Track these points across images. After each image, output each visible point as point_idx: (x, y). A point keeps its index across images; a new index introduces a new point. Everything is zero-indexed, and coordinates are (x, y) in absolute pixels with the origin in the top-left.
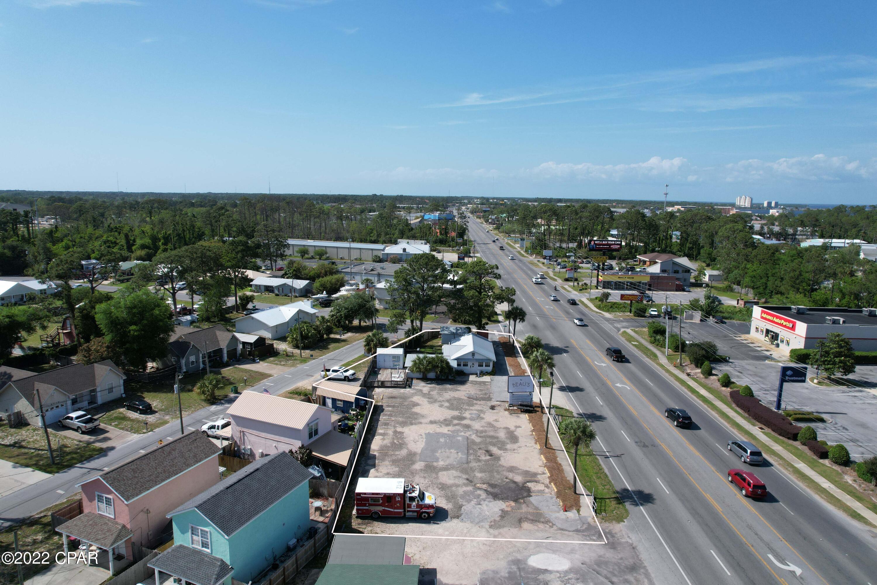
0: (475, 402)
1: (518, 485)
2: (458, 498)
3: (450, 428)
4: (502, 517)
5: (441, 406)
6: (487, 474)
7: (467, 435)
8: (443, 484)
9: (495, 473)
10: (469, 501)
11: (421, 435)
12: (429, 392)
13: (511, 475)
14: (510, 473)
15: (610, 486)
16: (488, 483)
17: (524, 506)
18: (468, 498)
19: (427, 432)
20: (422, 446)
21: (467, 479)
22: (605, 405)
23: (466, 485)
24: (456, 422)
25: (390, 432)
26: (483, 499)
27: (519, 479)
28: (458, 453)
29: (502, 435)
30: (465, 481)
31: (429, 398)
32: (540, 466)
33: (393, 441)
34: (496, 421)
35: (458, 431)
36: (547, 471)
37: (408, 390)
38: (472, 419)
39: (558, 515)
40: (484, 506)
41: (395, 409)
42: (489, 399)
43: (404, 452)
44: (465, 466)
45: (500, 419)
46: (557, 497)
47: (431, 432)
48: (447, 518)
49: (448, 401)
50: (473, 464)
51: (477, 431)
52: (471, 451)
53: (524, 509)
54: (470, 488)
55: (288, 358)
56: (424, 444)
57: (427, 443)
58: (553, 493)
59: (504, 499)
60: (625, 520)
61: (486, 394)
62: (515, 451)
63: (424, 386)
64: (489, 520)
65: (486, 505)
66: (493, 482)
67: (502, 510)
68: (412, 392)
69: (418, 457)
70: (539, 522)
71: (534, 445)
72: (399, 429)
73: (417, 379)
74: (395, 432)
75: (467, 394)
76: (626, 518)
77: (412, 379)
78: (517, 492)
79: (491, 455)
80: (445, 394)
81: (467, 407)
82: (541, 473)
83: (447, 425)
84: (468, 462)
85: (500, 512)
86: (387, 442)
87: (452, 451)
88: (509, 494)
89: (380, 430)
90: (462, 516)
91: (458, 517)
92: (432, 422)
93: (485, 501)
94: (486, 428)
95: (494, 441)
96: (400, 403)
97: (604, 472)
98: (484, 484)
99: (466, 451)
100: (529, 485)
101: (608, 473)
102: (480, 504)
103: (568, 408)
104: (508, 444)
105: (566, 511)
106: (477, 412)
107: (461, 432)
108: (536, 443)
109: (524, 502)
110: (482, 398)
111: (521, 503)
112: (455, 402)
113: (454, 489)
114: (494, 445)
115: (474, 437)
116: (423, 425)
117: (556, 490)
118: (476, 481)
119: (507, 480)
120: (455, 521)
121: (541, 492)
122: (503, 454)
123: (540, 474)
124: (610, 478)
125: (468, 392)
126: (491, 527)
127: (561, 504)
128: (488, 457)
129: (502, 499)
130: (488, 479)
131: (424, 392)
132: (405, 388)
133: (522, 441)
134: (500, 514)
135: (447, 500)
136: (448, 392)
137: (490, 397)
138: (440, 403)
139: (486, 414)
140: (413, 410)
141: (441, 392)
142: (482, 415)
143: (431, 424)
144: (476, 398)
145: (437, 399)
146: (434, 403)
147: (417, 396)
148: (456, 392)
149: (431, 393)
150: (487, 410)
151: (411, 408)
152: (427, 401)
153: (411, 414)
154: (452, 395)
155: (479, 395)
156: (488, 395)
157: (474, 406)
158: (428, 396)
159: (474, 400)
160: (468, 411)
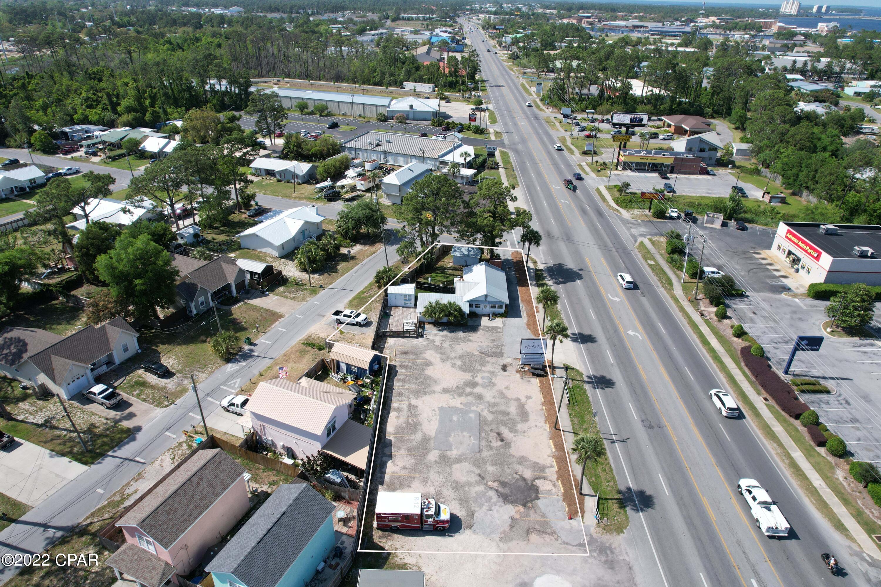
0: (487, 359)
1: (527, 483)
2: (471, 502)
3: (463, 399)
4: (512, 527)
5: (454, 365)
6: (497, 467)
7: (479, 411)
8: (457, 482)
9: (506, 466)
10: (481, 506)
11: (434, 410)
12: (442, 343)
13: (520, 469)
14: (520, 466)
15: (614, 483)
16: (499, 481)
17: (532, 512)
18: (480, 501)
19: (440, 406)
20: (436, 427)
21: (480, 475)
22: (615, 364)
23: (478, 483)
24: (468, 390)
25: (405, 406)
26: (494, 503)
27: (528, 474)
28: (470, 437)
29: (513, 409)
30: (478, 478)
31: (442, 353)
32: (549, 456)
33: (408, 420)
34: (507, 388)
35: (470, 404)
36: (555, 464)
37: (420, 340)
38: (484, 386)
39: (563, 523)
40: (495, 511)
41: (409, 370)
42: (500, 355)
43: (417, 437)
44: (478, 455)
45: (512, 386)
46: (564, 500)
47: (444, 406)
48: (460, 529)
49: (461, 357)
50: (486, 454)
51: (488, 403)
52: (483, 435)
53: (533, 516)
54: (481, 488)
55: (298, 287)
56: (437, 424)
57: (441, 422)
58: (559, 494)
59: (513, 502)
60: (625, 531)
61: (498, 347)
62: (526, 434)
63: (436, 335)
64: (499, 531)
65: (498, 511)
66: (504, 479)
67: (512, 518)
68: (424, 343)
69: (432, 444)
70: (545, 533)
71: (543, 424)
72: (413, 402)
73: (430, 323)
74: (410, 406)
75: (480, 346)
76: (625, 528)
77: (424, 323)
78: (526, 493)
79: (502, 440)
80: (457, 347)
81: (479, 368)
82: (549, 465)
83: (460, 395)
84: (480, 451)
85: (510, 520)
86: (402, 421)
87: (465, 434)
88: (519, 496)
89: (395, 404)
90: (475, 527)
91: (470, 527)
92: (445, 391)
93: (496, 505)
94: (497, 400)
95: (506, 418)
96: (413, 362)
97: (608, 463)
98: (495, 481)
99: (478, 435)
100: (538, 482)
101: (613, 466)
102: (491, 510)
103: (578, 368)
104: (518, 423)
105: (571, 519)
106: (489, 375)
107: (474, 405)
108: (546, 423)
109: (533, 507)
110: (493, 353)
111: (529, 508)
112: (467, 360)
113: (467, 488)
114: (505, 424)
115: (485, 413)
116: (436, 396)
117: (563, 491)
118: (488, 477)
119: (518, 476)
120: (468, 532)
121: (549, 492)
122: (514, 439)
123: (549, 467)
124: (615, 472)
125: (479, 344)
126: (501, 539)
127: (567, 509)
128: (500, 443)
129: (512, 502)
130: (499, 474)
131: (437, 344)
132: (417, 337)
133: (532, 417)
134: (509, 523)
135: (461, 504)
136: (460, 343)
137: (501, 351)
138: (452, 361)
139: (498, 377)
140: (426, 374)
141: (454, 344)
142: (494, 379)
143: (443, 394)
144: (488, 353)
145: (449, 355)
146: (446, 361)
147: (429, 350)
148: (468, 343)
149: (443, 346)
150: (499, 372)
151: (425, 370)
152: (440, 359)
153: (424, 379)
154: (464, 349)
155: (491, 349)
156: (500, 348)
157: (486, 365)
158: (440, 351)
159: (486, 357)
160: (480, 373)
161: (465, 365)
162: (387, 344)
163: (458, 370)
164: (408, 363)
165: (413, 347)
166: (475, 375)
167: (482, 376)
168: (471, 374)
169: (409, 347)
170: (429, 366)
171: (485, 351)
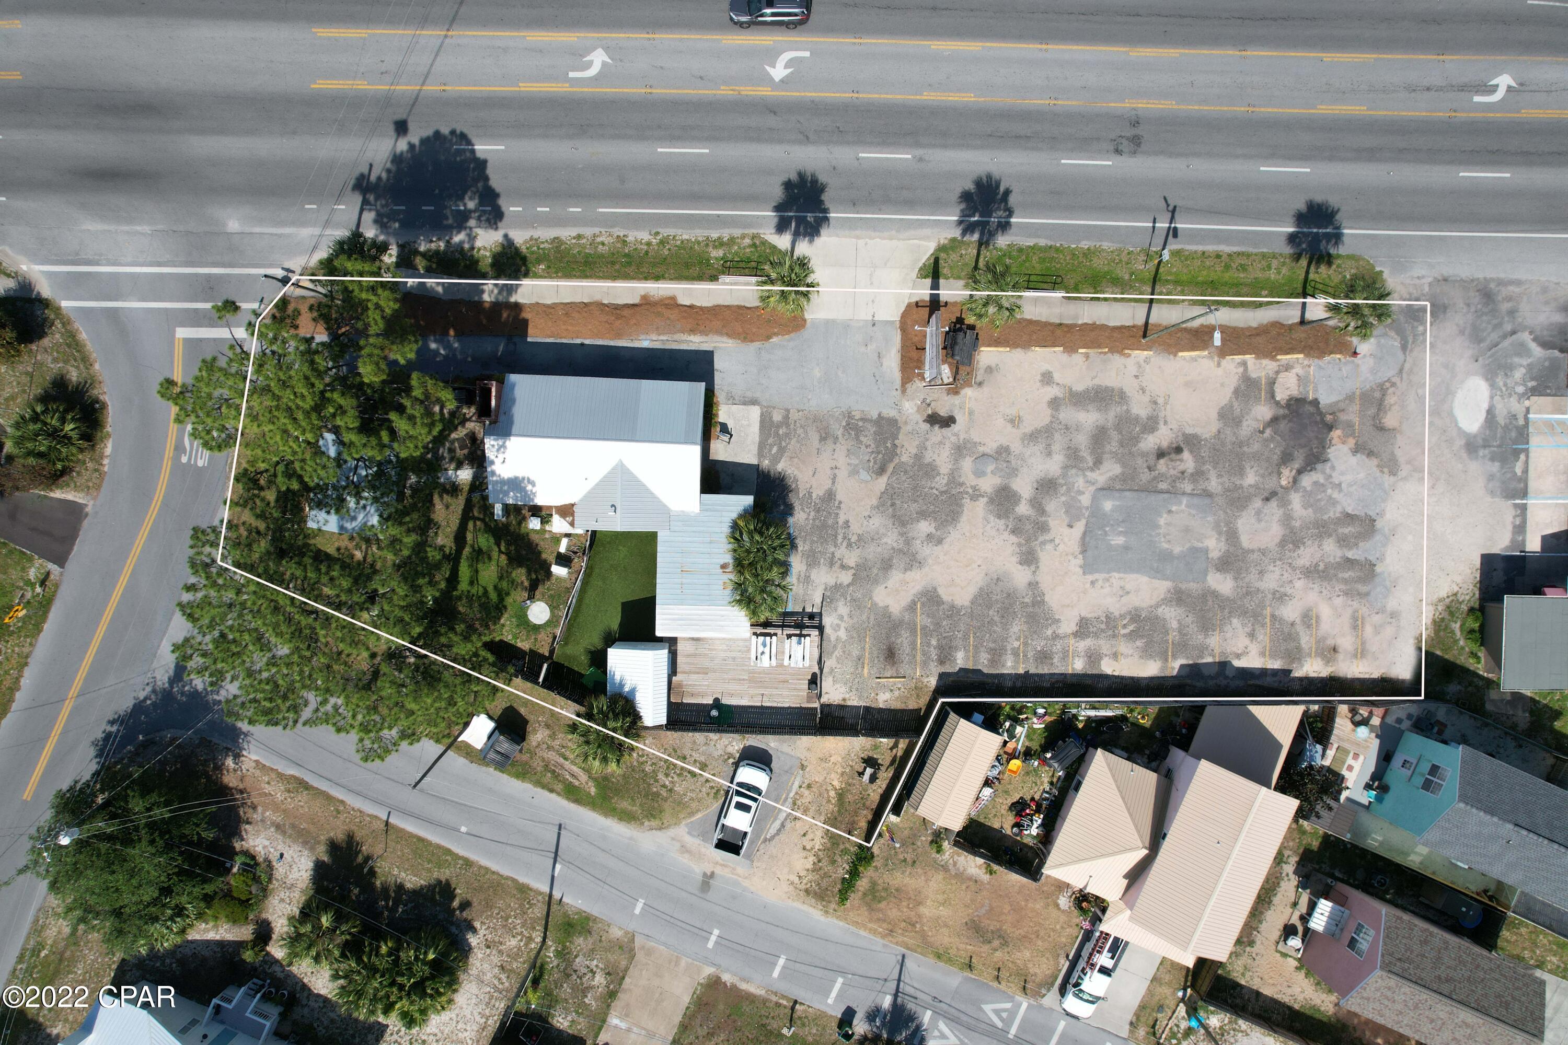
0: (905, 458)
1: (1284, 417)
2: (1326, 517)
3: (1057, 521)
4: (1370, 454)
5: (934, 540)
6: (1247, 465)
7: (1092, 489)
8: (1282, 541)
9: (1245, 449)
10: (1333, 502)
12: (842, 567)
13: (1250, 425)
14: (1245, 424)
16: (1279, 465)
17: (1343, 417)
18: (1322, 503)
19: (1080, 571)
20: (1144, 579)
21: (1267, 499)
22: (920, 152)
23: (1285, 503)
24: (1023, 509)
25: (1083, 645)
26: (1326, 480)
27: (1263, 412)
28: (1170, 512)
29: (1089, 418)
30: (1274, 503)
31: (884, 569)
32: (1219, 365)
33: (1124, 635)
34: (1014, 421)
35: (1070, 508)
36: (1239, 358)
37: (828, 619)
38: (1011, 473)
39: (1363, 368)
40: (1342, 478)
41: (958, 643)
42: (886, 425)
43: (1172, 615)
46: (1319, 358)
47: (1077, 561)
49: (903, 521)
50: (1214, 484)
52: (1163, 486)
53: (1352, 415)
54: (1294, 498)
56: (1133, 576)
57: (1128, 568)
58: (1306, 363)
59: (1323, 445)
61: (851, 429)
64: (1378, 474)
65: (1342, 474)
66: (1276, 457)
67: (1354, 452)
68: (845, 610)
69: (1193, 587)
70: (1381, 401)
71: (1130, 362)
74: (1079, 635)
78: (1305, 421)
79: (1179, 450)
80: (856, 530)
81: (940, 480)
82: (1241, 370)
84: (1207, 494)
85: (1359, 455)
86: (1127, 648)
87: (1162, 521)
88: (1310, 434)
90: (1371, 513)
92: (1030, 559)
93: (1330, 476)
96: (924, 635)
101: (1236, 249)
103: (934, 244)
104: (1128, 411)
105: (1354, 354)
106: (968, 459)
107: (1076, 499)
108: (1128, 356)
109: (1333, 414)
110: (879, 441)
111: (1335, 421)
112: (913, 507)
114: (1133, 439)
115: (1101, 477)
118: (1270, 485)
119: (1268, 432)
120: (1380, 523)
121: (1301, 380)
122: (1172, 425)
123: (1246, 370)
124: (1251, 250)
125: (841, 473)
126: (1393, 473)
127: (1338, 356)
128: (1186, 455)
129: (1323, 448)
130: (1263, 464)
131: (846, 579)
134: (1364, 457)
136: (841, 521)
137: (870, 421)
138: (918, 542)
139: (976, 439)
140: (967, 603)
141: (844, 538)
142: (981, 449)
143: (1040, 564)
144: (880, 456)
145: (893, 548)
146: (918, 557)
147: (871, 598)
148: (840, 502)
149: (853, 564)
150: (957, 435)
151: (953, 607)
152: (909, 573)
153: (989, 607)
154: (866, 514)
155: (863, 447)
156: (860, 424)
157: (929, 464)
158: (875, 571)
159: (896, 460)
160: (961, 480)
161: (934, 512)
162: (849, 703)
163: (951, 529)
164: (929, 645)
165: (862, 639)
166: (970, 491)
167: (971, 476)
168: (966, 501)
169: (863, 649)
170: (938, 596)
171: (875, 463)
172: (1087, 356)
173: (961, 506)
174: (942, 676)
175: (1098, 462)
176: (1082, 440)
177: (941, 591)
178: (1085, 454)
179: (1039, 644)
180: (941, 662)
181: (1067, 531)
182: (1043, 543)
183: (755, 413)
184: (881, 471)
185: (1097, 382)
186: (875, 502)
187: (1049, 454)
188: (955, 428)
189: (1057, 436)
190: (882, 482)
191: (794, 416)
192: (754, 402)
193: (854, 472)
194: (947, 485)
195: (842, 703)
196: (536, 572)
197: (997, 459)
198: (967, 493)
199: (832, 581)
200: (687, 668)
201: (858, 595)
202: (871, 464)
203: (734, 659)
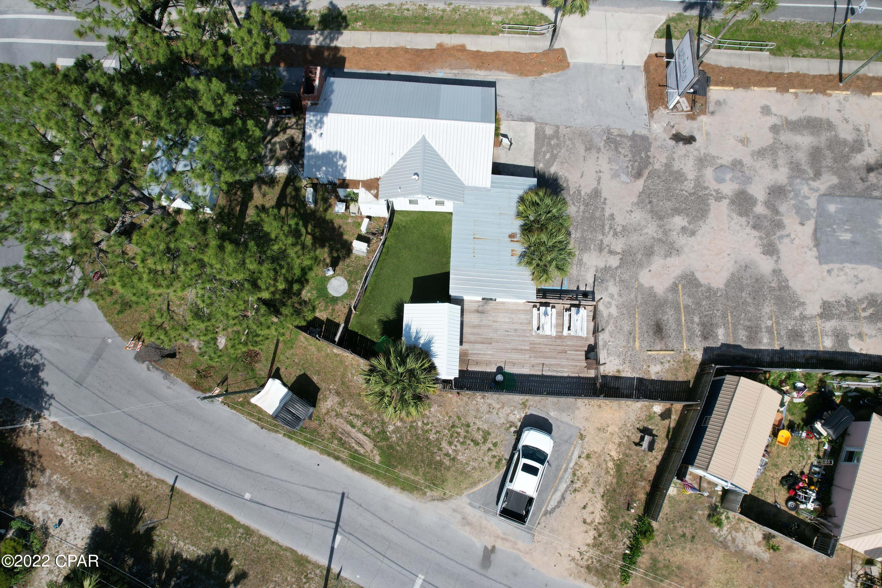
7: (816, 194)
11: (828, 272)
19: (817, 261)
71: (832, 99)
74: (824, 316)
83: (780, 225)
89: (826, 344)
92: (770, 250)
104: (836, 136)
107: (801, 203)
108: (828, 94)
114: (844, 157)
115: (820, 185)
122: (876, 147)
136: (607, 214)
137: (627, 137)
138: (675, 233)
139: (714, 154)
140: (722, 286)
141: (611, 228)
142: (719, 161)
143: (781, 255)
144: (637, 164)
145: (653, 238)
146: (676, 246)
147: (637, 279)
148: (605, 199)
149: (619, 250)
150: (698, 150)
151: (709, 289)
152: (668, 259)
153: (742, 291)
154: (629, 209)
155: (622, 157)
156: (618, 139)
157: (677, 172)
158: (639, 256)
159: (650, 168)
160: (706, 185)
161: (685, 209)
162: (623, 375)
163: (701, 223)
164: (692, 322)
165: (631, 316)
166: (714, 194)
167: (714, 183)
168: (712, 201)
169: (634, 324)
170: (696, 279)
171: (633, 168)
172: (796, 95)
173: (708, 205)
174: (707, 350)
175: (818, 175)
176: (802, 157)
177: (698, 275)
178: (806, 167)
179: (790, 324)
180: (705, 338)
181: (799, 228)
182: (781, 237)
183: (531, 127)
184: (639, 175)
185: (807, 114)
186: (635, 199)
187: (776, 167)
188: (695, 145)
189: (780, 153)
190: (640, 184)
191: (562, 131)
192: (530, 119)
193: (615, 175)
194: (693, 188)
195: (617, 374)
196: (337, 251)
197: (733, 170)
198: (712, 195)
199: (602, 265)
200: (472, 338)
201: (626, 277)
202: (630, 170)
203: (516, 330)
